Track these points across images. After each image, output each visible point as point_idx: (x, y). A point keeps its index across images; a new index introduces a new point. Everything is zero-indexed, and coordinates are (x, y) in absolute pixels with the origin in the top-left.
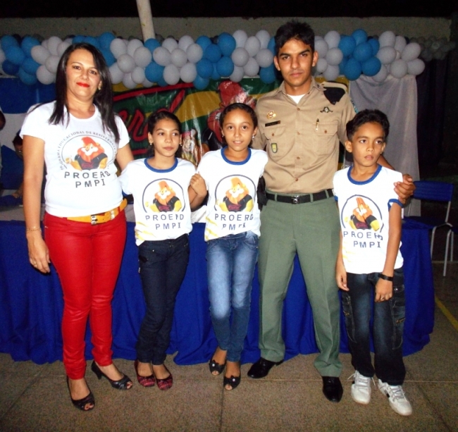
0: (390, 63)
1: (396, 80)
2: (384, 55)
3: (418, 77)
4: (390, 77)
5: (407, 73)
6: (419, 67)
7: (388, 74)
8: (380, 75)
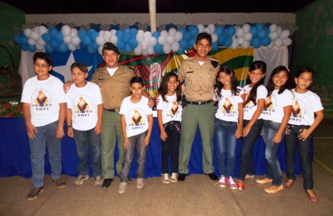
0: (275, 40)
1: (278, 48)
2: (273, 36)
3: (289, 47)
4: (275, 47)
5: (283, 45)
6: (289, 42)
7: (274, 45)
8: (270, 46)
